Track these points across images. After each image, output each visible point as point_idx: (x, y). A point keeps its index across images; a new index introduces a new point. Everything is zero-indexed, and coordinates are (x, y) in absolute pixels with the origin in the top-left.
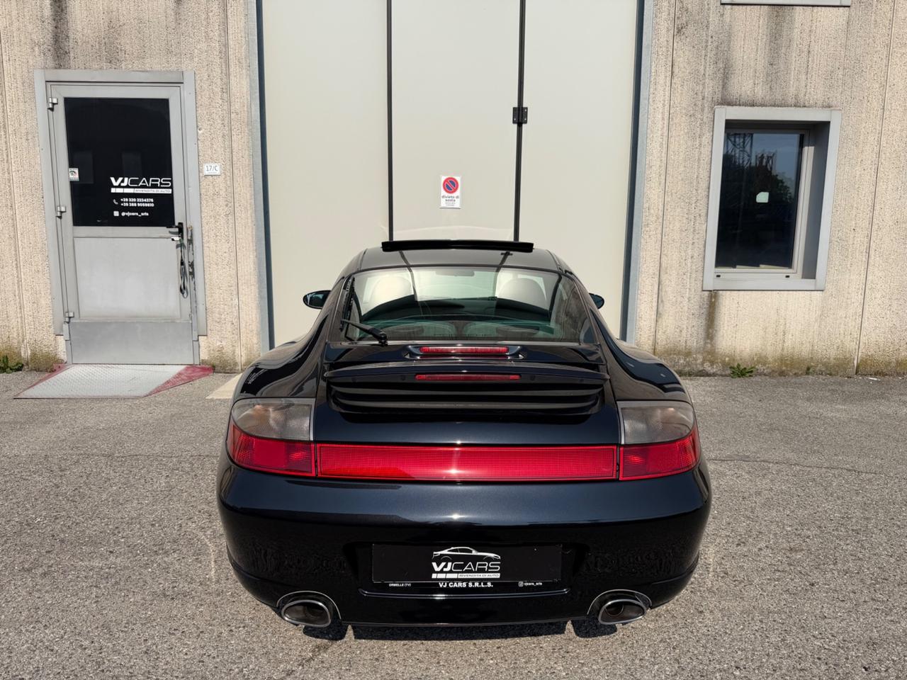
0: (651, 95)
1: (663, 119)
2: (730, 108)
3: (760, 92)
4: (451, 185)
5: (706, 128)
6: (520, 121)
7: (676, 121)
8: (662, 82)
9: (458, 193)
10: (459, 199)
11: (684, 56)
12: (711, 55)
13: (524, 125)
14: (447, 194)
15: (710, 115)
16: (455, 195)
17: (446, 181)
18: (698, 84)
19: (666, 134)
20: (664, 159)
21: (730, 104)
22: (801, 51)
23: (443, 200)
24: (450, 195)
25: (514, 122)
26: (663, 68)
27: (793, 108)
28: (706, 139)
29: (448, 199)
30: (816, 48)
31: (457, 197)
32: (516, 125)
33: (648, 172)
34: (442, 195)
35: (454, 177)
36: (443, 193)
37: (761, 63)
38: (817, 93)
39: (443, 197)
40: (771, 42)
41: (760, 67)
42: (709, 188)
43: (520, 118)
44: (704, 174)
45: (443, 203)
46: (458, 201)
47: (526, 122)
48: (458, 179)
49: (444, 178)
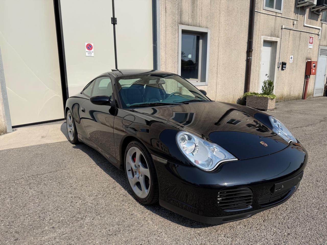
0: (160, 19)
1: (164, 27)
2: (182, 25)
3: (190, 21)
4: (89, 47)
5: (177, 32)
6: (114, 23)
7: (168, 28)
8: (163, 14)
9: (92, 50)
11: (169, 6)
12: (177, 6)
13: (116, 25)
14: (88, 51)
15: (177, 28)
17: (87, 45)
18: (173, 16)
19: (165, 33)
20: (165, 42)
21: (182, 24)
22: (200, 9)
23: (87, 53)
24: (89, 51)
25: (112, 23)
26: (163, 9)
27: (199, 27)
28: (176, 36)
29: (89, 52)
30: (203, 9)
31: (93, 52)
32: (113, 25)
33: (161, 46)
34: (86, 51)
35: (91, 44)
36: (87, 50)
37: (190, 12)
38: (204, 23)
39: (87, 52)
40: (192, 5)
41: (190, 13)
42: (178, 53)
43: (114, 22)
44: (176, 48)
45: (87, 54)
46: (93, 54)
47: (116, 24)
48: (92, 44)
49: (86, 44)
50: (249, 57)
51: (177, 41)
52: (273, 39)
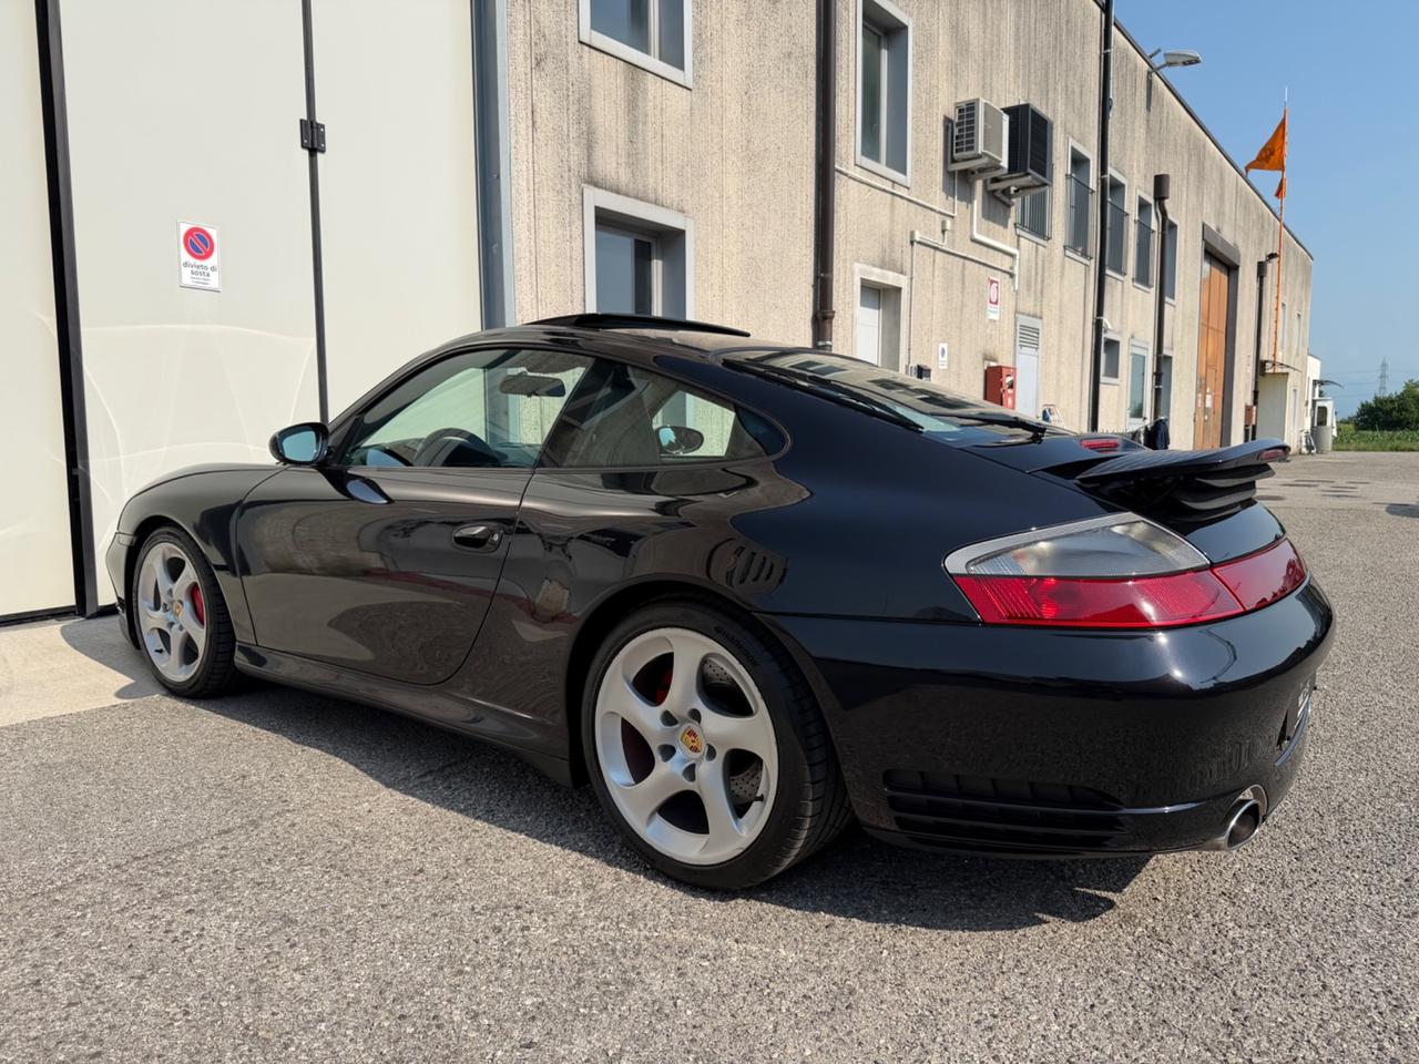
0: (513, 150)
1: (528, 190)
2: (596, 189)
3: (623, 177)
4: (199, 243)
5: (576, 215)
6: (316, 146)
7: (544, 195)
8: (523, 133)
9: (214, 261)
10: (216, 273)
11: (545, 101)
12: (573, 109)
13: (319, 155)
14: (192, 261)
15: (578, 196)
16: (208, 263)
17: (189, 233)
18: (562, 148)
19: (532, 213)
20: (533, 251)
21: (596, 185)
22: (656, 133)
23: (186, 272)
24: (198, 262)
25: (303, 146)
26: (524, 112)
27: (653, 206)
28: (577, 232)
29: (195, 269)
30: (667, 132)
31: (213, 269)
32: (306, 152)
33: (517, 267)
34: (182, 262)
35: (205, 228)
36: (186, 257)
37: (622, 138)
38: (671, 193)
39: (186, 265)
40: (629, 111)
41: (621, 142)
42: (585, 301)
43: (316, 142)
44: (578, 280)
45: (187, 277)
46: (214, 277)
47: (323, 151)
48: (213, 233)
49: (184, 228)
50: (824, 340)
51: (577, 254)
52: (887, 278)
